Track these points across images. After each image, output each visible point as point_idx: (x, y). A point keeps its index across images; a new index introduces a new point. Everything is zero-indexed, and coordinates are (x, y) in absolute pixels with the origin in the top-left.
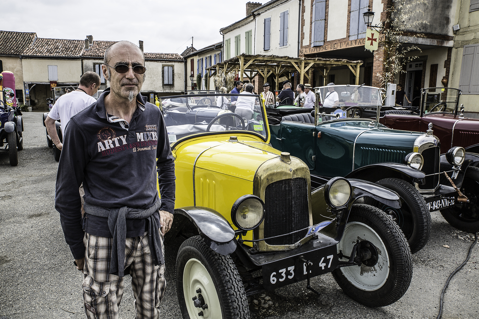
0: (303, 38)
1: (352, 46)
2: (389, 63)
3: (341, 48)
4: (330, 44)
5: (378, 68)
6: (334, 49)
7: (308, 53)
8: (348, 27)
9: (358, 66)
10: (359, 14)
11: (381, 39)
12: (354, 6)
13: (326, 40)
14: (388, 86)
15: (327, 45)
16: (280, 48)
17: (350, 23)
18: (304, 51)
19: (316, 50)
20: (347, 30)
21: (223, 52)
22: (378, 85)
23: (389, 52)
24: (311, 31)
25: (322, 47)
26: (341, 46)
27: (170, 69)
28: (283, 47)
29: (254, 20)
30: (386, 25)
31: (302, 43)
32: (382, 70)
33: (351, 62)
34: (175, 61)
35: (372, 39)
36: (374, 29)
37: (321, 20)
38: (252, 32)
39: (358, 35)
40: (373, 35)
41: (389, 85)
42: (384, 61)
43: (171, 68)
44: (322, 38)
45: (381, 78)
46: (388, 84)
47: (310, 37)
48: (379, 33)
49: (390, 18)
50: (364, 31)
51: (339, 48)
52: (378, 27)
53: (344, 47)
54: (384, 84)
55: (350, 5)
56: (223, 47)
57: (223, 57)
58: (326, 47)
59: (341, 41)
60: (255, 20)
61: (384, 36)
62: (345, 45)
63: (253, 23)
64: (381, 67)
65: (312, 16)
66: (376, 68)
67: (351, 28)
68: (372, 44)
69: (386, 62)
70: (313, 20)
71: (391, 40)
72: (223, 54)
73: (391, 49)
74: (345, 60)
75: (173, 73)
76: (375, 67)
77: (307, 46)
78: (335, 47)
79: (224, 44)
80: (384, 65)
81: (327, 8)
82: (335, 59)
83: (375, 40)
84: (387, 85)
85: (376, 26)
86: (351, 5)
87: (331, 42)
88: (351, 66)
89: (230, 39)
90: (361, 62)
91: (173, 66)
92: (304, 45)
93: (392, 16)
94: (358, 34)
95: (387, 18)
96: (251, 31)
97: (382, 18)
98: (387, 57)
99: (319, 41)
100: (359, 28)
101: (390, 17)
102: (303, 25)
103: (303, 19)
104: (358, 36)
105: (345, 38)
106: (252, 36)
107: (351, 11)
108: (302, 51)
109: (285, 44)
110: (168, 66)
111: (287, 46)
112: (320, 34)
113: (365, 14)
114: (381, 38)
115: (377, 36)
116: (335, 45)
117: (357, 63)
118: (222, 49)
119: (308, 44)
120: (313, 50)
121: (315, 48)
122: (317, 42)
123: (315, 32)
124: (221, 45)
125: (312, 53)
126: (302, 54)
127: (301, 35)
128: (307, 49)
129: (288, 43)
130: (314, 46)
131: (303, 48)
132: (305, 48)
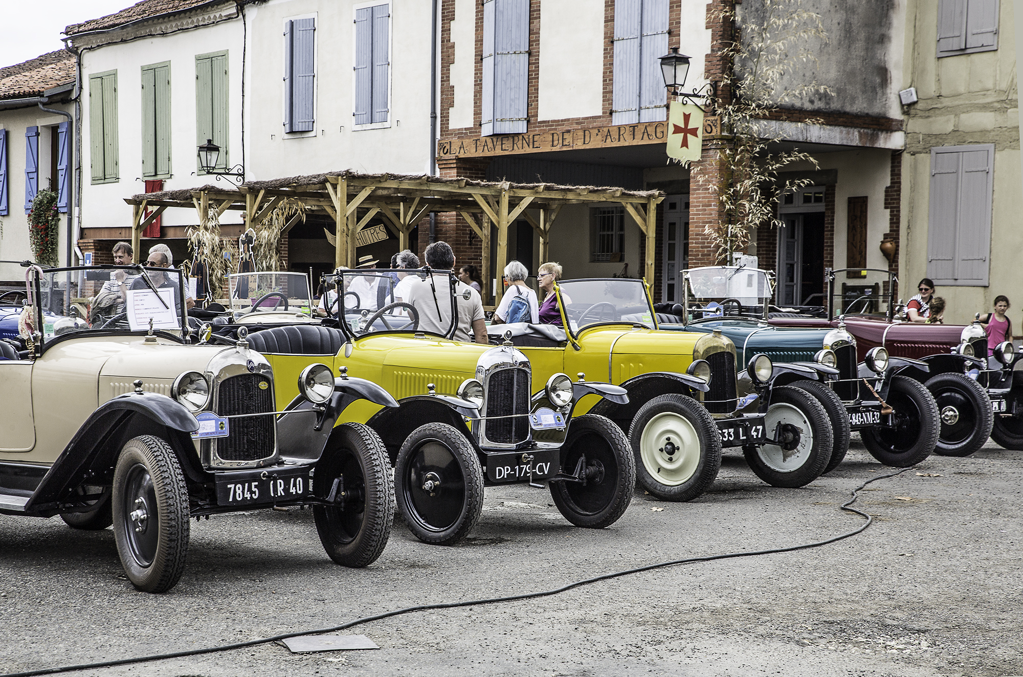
0: (448, 102)
1: (622, 143)
2: (735, 197)
3: (587, 147)
4: (550, 130)
5: (705, 210)
6: (565, 149)
7: (471, 152)
8: (607, 85)
9: (653, 207)
10: (641, 50)
11: (709, 130)
12: (624, 25)
13: (533, 116)
14: (734, 261)
15: (537, 132)
16: (359, 127)
17: (611, 72)
18: (455, 148)
19: (498, 147)
20: (604, 93)
21: (79, 120)
22: (708, 259)
23: (732, 167)
24: (478, 83)
25: (521, 137)
26: (587, 139)
28: (370, 126)
29: (241, 16)
30: (722, 90)
31: (445, 118)
32: (715, 215)
33: (633, 195)
35: (685, 131)
36: (689, 102)
37: (515, 53)
38: (226, 59)
39: (639, 111)
40: (687, 117)
41: (736, 259)
42: (722, 191)
44: (521, 109)
45: (715, 239)
46: (736, 255)
47: (475, 103)
48: (702, 114)
49: (730, 72)
50: (658, 101)
51: (579, 145)
52: (700, 97)
53: (595, 143)
54: (723, 256)
55: (609, 20)
56: (78, 100)
57: (79, 141)
58: (536, 138)
59: (584, 125)
60: (244, 16)
61: (716, 120)
62: (599, 137)
63: (235, 27)
64: (714, 208)
65: (482, 37)
66: (697, 210)
67: (616, 88)
68: (685, 144)
69: (726, 193)
70: (487, 50)
71: (736, 133)
72: (79, 130)
73: (738, 157)
74: (618, 190)
76: (696, 206)
77: (466, 129)
78: (567, 141)
79: (81, 88)
80: (722, 204)
81: (536, 18)
82: (591, 187)
83: (694, 132)
84: (731, 258)
85: (696, 93)
86: (613, 20)
87: (552, 125)
88: (631, 204)
89: (114, 74)
90: (660, 195)
92: (452, 126)
93: (737, 68)
94: (640, 108)
95: (723, 72)
96: (224, 55)
97: (707, 71)
98: (728, 180)
99: (511, 120)
100: (643, 92)
101: (731, 69)
102: (448, 60)
103: (447, 39)
104: (639, 115)
105: (600, 117)
106: (230, 73)
107: (615, 38)
108: (448, 147)
109: (377, 116)
111: (386, 125)
112: (512, 97)
113: (665, 61)
114: (709, 125)
115: (697, 121)
116: (566, 136)
117: (650, 197)
118: (73, 109)
119: (470, 123)
120: (490, 145)
121: (495, 140)
122: (502, 120)
123: (498, 90)
124: (70, 91)
125: (488, 154)
126: (448, 156)
127: (442, 92)
128: (466, 142)
129: (389, 114)
130: (494, 135)
131: (452, 138)
132: (459, 138)
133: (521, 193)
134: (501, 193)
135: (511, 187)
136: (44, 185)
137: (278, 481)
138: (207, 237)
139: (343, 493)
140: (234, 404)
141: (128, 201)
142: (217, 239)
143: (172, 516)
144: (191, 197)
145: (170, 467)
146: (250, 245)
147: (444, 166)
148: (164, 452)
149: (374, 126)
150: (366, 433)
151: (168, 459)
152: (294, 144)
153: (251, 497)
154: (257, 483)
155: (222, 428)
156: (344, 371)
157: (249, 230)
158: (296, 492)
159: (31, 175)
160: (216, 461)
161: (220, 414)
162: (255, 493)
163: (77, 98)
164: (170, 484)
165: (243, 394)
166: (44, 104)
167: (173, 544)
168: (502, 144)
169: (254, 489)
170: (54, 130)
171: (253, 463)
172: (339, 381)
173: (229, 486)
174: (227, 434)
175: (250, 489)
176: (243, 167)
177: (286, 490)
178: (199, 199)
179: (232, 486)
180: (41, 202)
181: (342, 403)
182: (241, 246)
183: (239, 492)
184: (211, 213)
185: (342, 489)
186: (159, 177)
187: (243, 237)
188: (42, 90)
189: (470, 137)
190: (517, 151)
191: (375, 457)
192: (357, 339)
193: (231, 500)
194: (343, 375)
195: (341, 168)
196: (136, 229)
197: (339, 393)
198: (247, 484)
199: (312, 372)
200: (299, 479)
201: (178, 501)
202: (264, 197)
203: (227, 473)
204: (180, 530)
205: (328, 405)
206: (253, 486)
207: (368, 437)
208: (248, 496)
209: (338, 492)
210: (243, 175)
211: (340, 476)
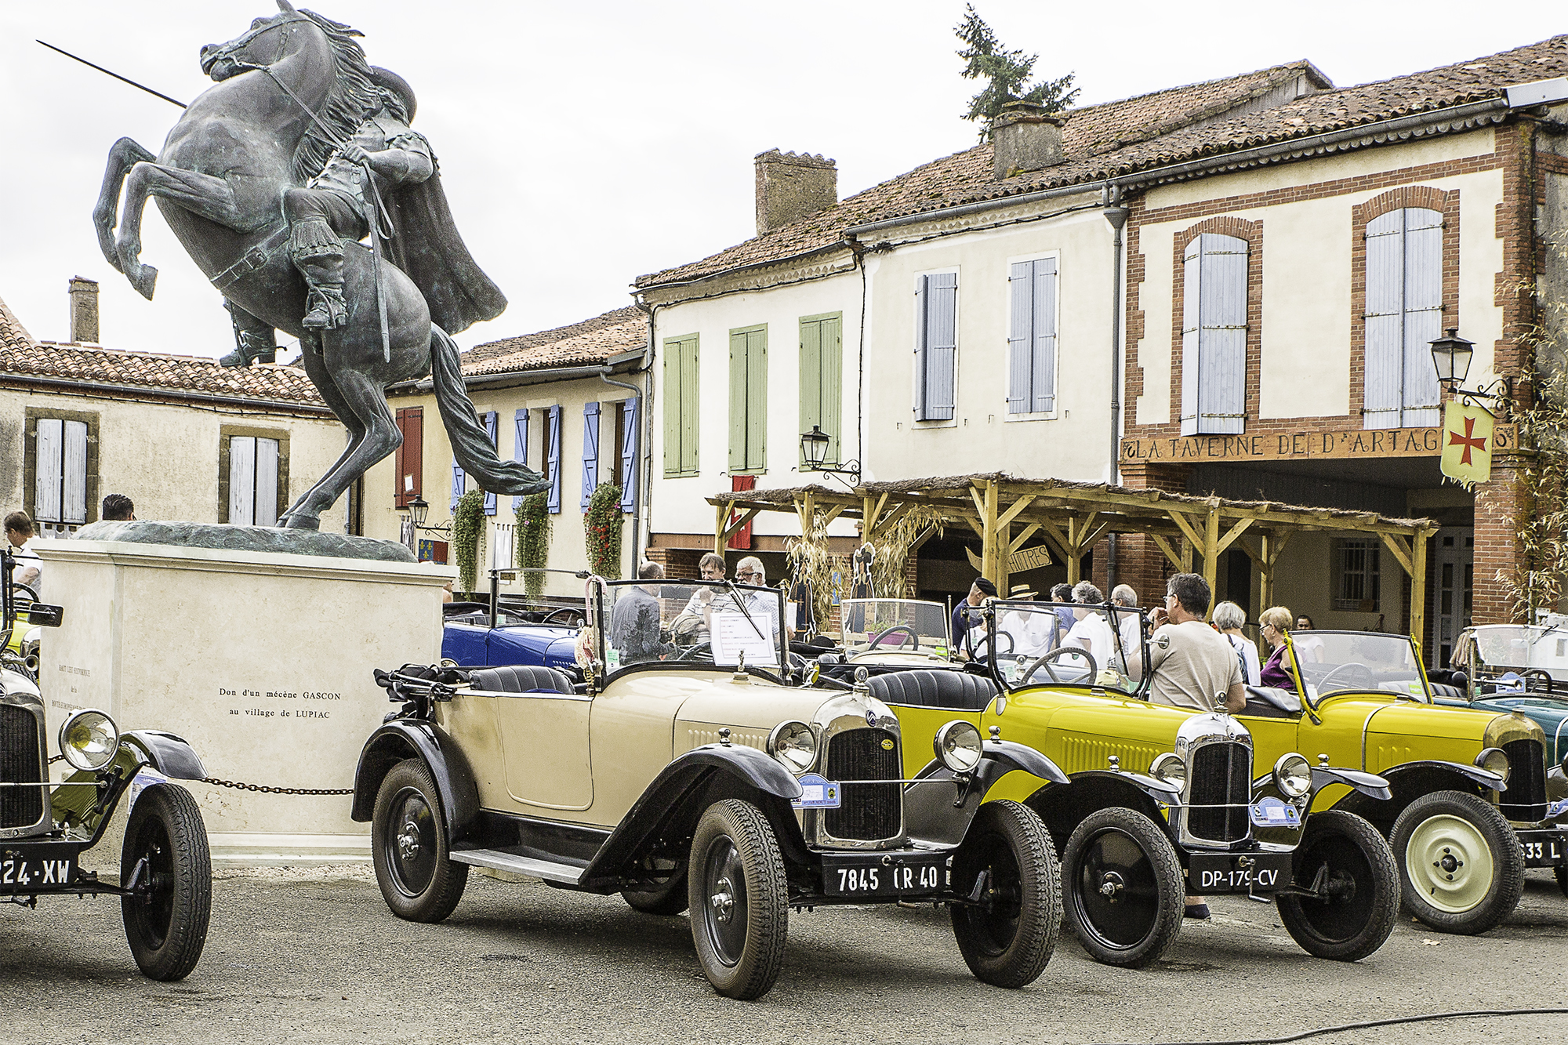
0: (1136, 388)
1: (1378, 454)
2: (1540, 534)
3: (1329, 456)
4: (1275, 431)
5: (1496, 549)
6: (1296, 457)
7: (1167, 456)
8: (1357, 375)
9: (1421, 542)
10: (1404, 331)
11: (1502, 442)
12: (1381, 296)
13: (1252, 412)
15: (1258, 434)
16: (1014, 418)
17: (1362, 358)
18: (1145, 449)
19: (1204, 451)
20: (1351, 385)
21: (651, 395)
23: (1535, 493)
24: (1177, 365)
25: (1235, 439)
26: (1329, 446)
27: (269, 452)
28: (1028, 416)
29: (859, 268)
30: (1519, 390)
31: (1131, 409)
32: (1510, 556)
33: (1394, 524)
34: (294, 412)
35: (1468, 441)
36: (1473, 403)
37: (1226, 327)
38: (840, 324)
39: (1401, 412)
40: (1469, 424)
41: (1541, 618)
42: (1520, 525)
43: (273, 445)
44: (1236, 401)
45: (1510, 588)
46: (1539, 612)
47: (1173, 392)
48: (1491, 420)
49: (1531, 365)
50: (1429, 400)
51: (1317, 454)
52: (1488, 396)
53: (1340, 451)
55: (1359, 288)
56: (648, 370)
57: (651, 422)
58: (1257, 441)
59: (1325, 426)
60: (864, 269)
61: (1512, 429)
62: (1346, 444)
63: (851, 281)
64: (1509, 547)
65: (1183, 305)
66: (1484, 549)
67: (1369, 379)
68: (1467, 458)
69: (1526, 528)
70: (1190, 320)
71: (1540, 448)
72: (650, 409)
73: (1543, 481)
74: (1371, 516)
75: (283, 479)
76: (1482, 543)
77: (1159, 425)
78: (1300, 447)
79: (653, 355)
80: (1520, 541)
81: (1257, 283)
82: (1334, 510)
83: (1480, 443)
85: (1483, 390)
86: (1364, 289)
87: (1280, 426)
88: (1391, 535)
89: (696, 339)
90: (1432, 525)
91: (281, 439)
92: (1141, 420)
94: (1403, 408)
95: (1521, 365)
96: (837, 318)
97: (1500, 363)
98: (1528, 510)
99: (1222, 416)
100: (1407, 386)
101: (1532, 361)
102: (1136, 333)
103: (1132, 307)
104: (1402, 417)
105: (1346, 417)
106: (846, 341)
107: (1367, 313)
108: (1134, 448)
109: (1038, 404)
110: (257, 434)
111: (1051, 415)
112: (1224, 386)
113: (1438, 346)
114: (1501, 435)
115: (1484, 429)
116: (1299, 440)
117: (1417, 527)
118: (642, 382)
119: (1165, 418)
120: (1193, 448)
121: (1200, 440)
122: (1209, 416)
123: (1204, 376)
124: (640, 359)
125: (1189, 459)
126: (1134, 460)
127: (1127, 375)
128: (1160, 442)
129: (1055, 402)
130: (1198, 435)
131: (1141, 436)
132: (1149, 436)
133: (1235, 513)
134: (1208, 511)
135: (1222, 504)
136: (605, 476)
137: (905, 869)
138: (810, 551)
139: (991, 891)
140: (848, 766)
141: (711, 501)
142: (824, 554)
143: (766, 904)
144: (792, 499)
145: (764, 842)
146: (868, 565)
147: (1130, 472)
148: (756, 822)
149: (1034, 416)
150: (1024, 815)
151: (761, 831)
152: (927, 437)
153: (869, 887)
154: (876, 870)
155: (832, 796)
156: (995, 733)
157: (865, 544)
158: (929, 885)
159: (589, 464)
160: (824, 838)
161: (830, 777)
162: (873, 882)
163: (648, 368)
164: (763, 863)
165: (860, 753)
166: (607, 375)
167: (766, 940)
168: (1210, 447)
169: (872, 877)
170: (619, 407)
171: (872, 843)
172: (988, 745)
173: (840, 871)
174: (838, 804)
175: (867, 877)
176: (860, 463)
177: (914, 881)
178: (801, 502)
179: (844, 871)
180: (601, 498)
181: (992, 775)
182: (856, 565)
183: (853, 879)
184: (817, 520)
185: (990, 885)
186: (750, 473)
187: (858, 553)
188: (604, 356)
189: (1165, 437)
190: (1230, 458)
191: (1036, 846)
192: (1012, 692)
193: (842, 889)
194: (995, 737)
195: (991, 469)
196: (721, 537)
197: (987, 761)
198: (863, 871)
199: (952, 730)
200: (933, 868)
201: (773, 885)
202: (887, 502)
203: (837, 854)
204: (775, 923)
205: (972, 775)
206: (871, 874)
207: (1027, 820)
208: (864, 885)
209: (985, 888)
210: (859, 473)
211: (988, 868)
